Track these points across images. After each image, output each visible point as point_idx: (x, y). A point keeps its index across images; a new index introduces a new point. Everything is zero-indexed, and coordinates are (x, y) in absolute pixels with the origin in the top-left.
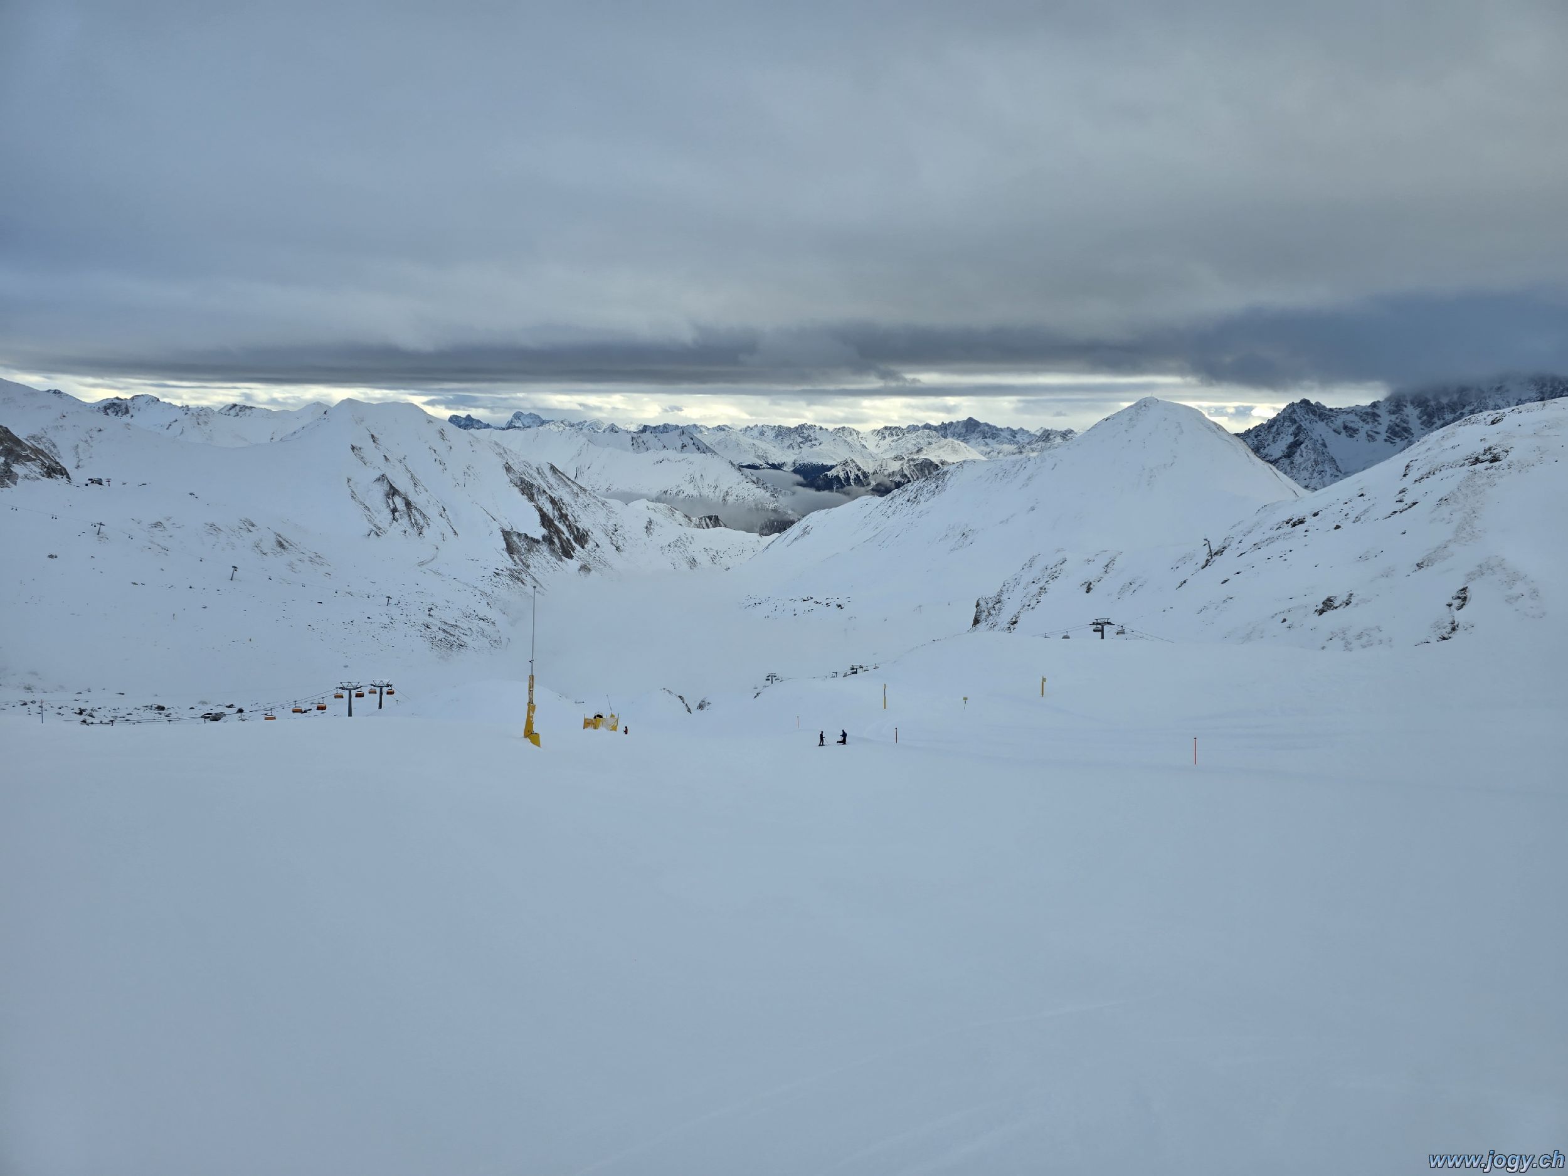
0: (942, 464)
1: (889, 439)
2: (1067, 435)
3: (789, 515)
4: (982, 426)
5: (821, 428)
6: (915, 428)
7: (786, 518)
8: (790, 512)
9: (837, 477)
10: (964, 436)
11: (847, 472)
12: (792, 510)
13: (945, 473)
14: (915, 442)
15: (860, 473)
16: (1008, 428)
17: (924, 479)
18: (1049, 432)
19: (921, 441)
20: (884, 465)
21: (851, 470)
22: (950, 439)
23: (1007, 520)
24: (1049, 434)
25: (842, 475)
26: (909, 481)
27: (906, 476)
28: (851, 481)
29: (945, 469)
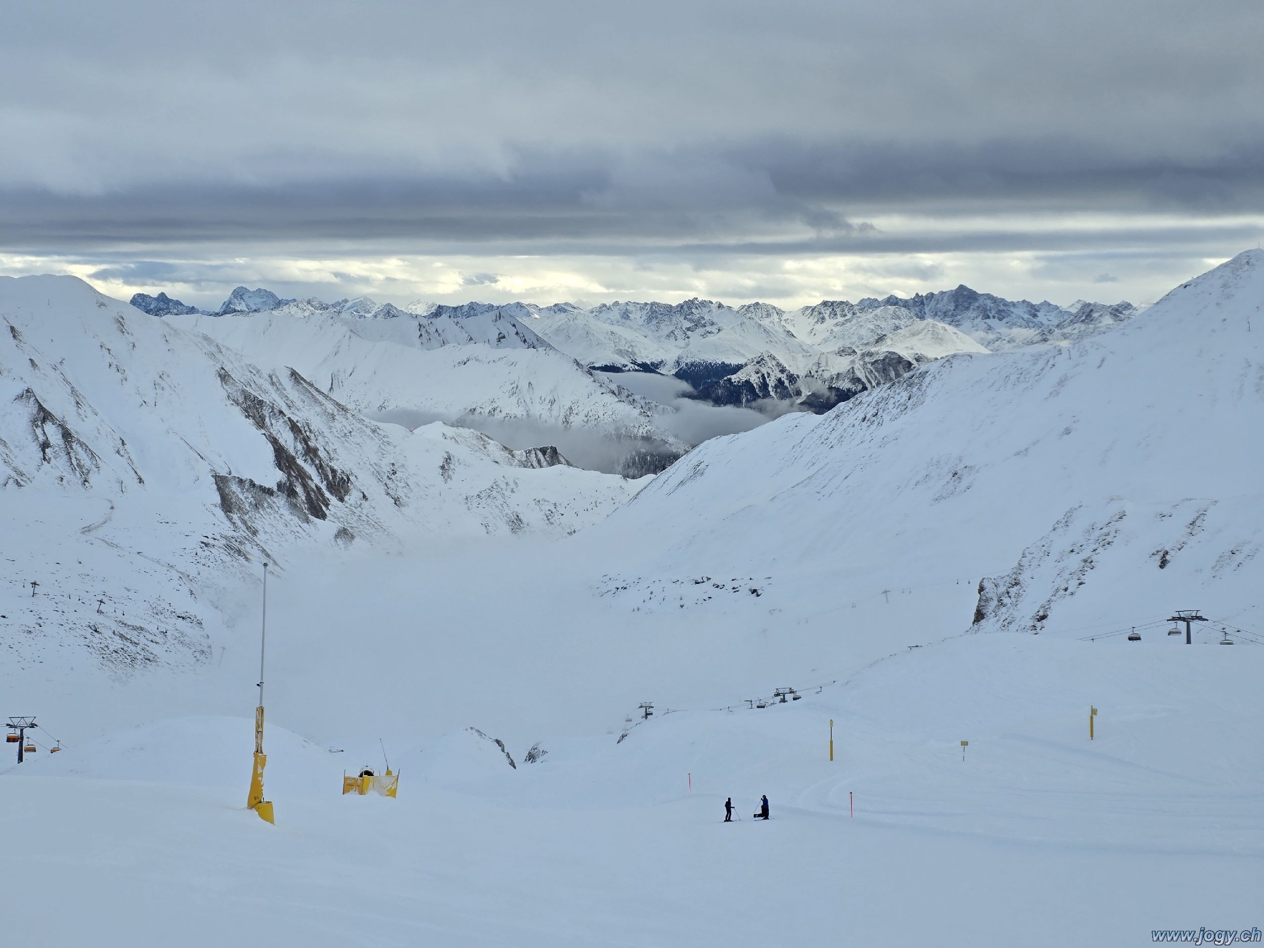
0: (917, 360)
1: (830, 322)
2: (1121, 313)
3: (671, 445)
4: (981, 301)
5: (720, 306)
6: (871, 304)
7: (663, 449)
8: (671, 440)
9: (748, 382)
10: (953, 315)
11: (763, 375)
12: (676, 436)
13: (923, 375)
14: (872, 327)
15: (784, 377)
16: (1024, 301)
17: (888, 385)
18: (1091, 307)
19: (883, 324)
20: (823, 364)
21: (770, 371)
22: (929, 320)
23: (1027, 450)
24: (1092, 311)
25: (755, 380)
26: (865, 388)
27: (859, 380)
28: (770, 389)
29: (923, 367)
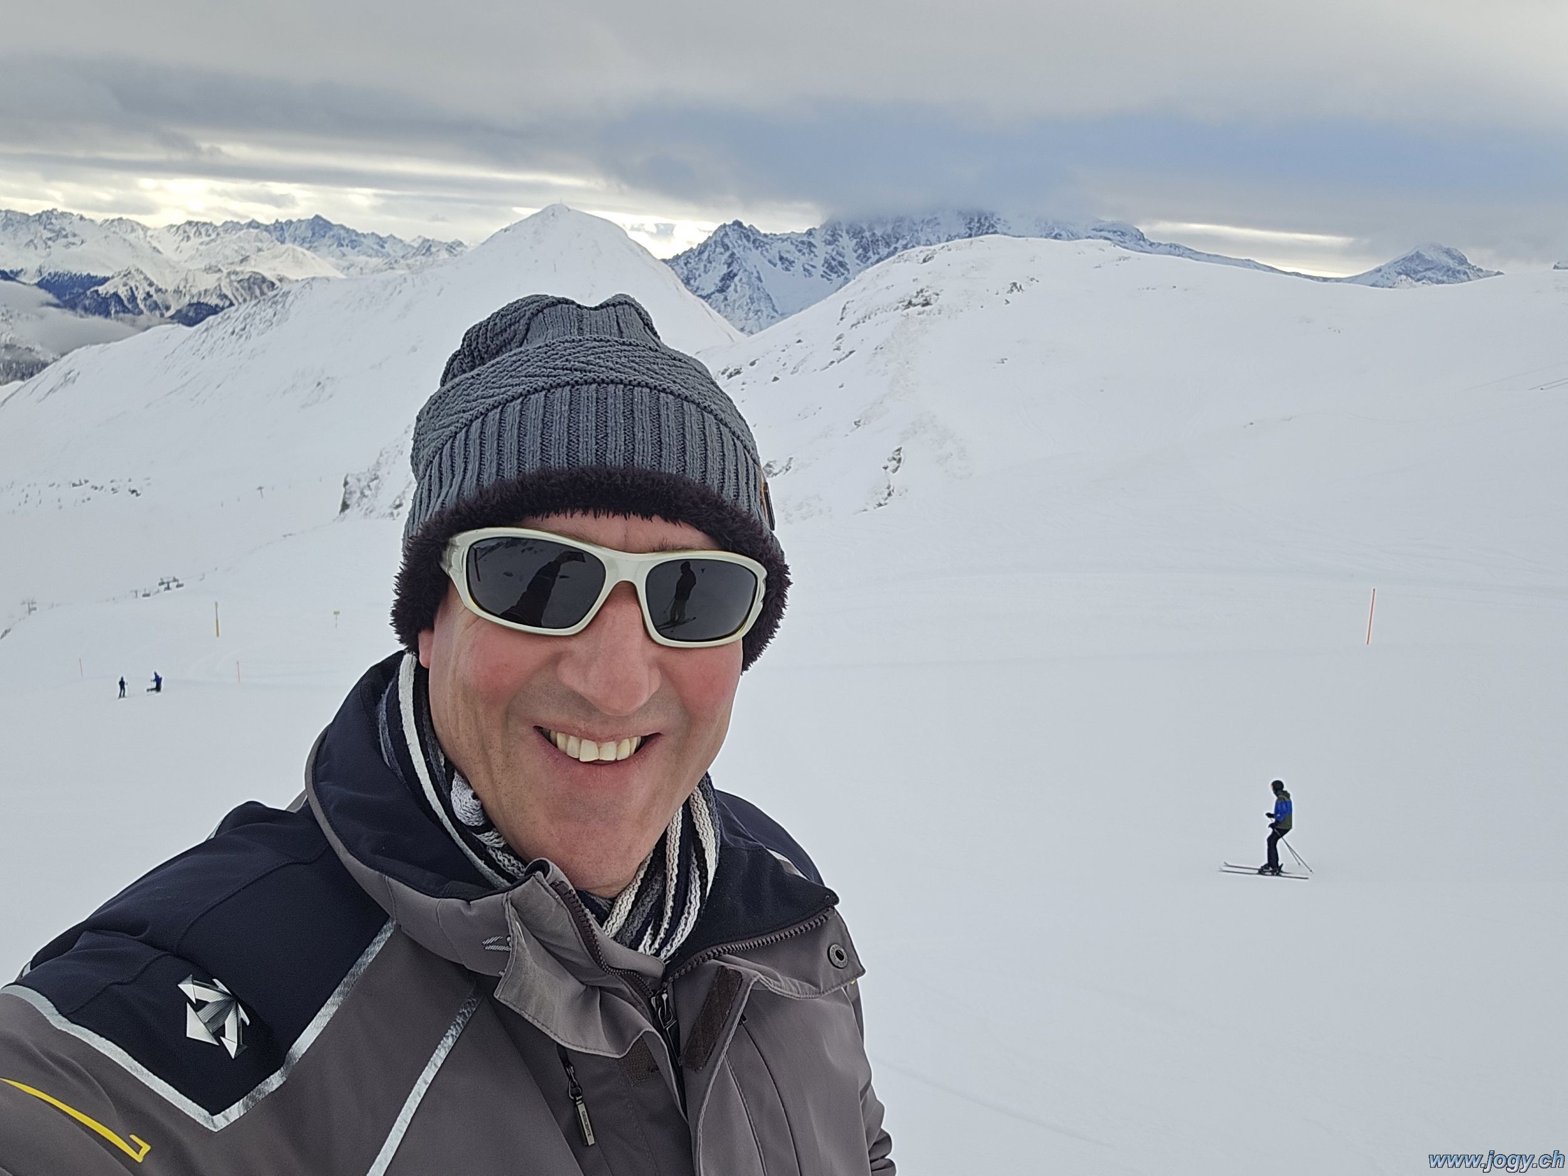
0: (281, 280)
1: (195, 241)
2: (454, 249)
3: (37, 353)
4: (336, 229)
5: (82, 218)
6: (232, 227)
7: (29, 357)
8: (38, 347)
9: (116, 295)
10: (310, 242)
11: (131, 288)
12: (42, 344)
13: (286, 294)
14: (236, 248)
15: (152, 291)
16: (373, 234)
17: (254, 302)
18: (430, 243)
19: (247, 246)
20: (190, 280)
21: (138, 284)
22: (289, 245)
24: (430, 246)
25: (123, 293)
26: (231, 304)
27: (226, 297)
28: (139, 301)
29: (285, 289)
